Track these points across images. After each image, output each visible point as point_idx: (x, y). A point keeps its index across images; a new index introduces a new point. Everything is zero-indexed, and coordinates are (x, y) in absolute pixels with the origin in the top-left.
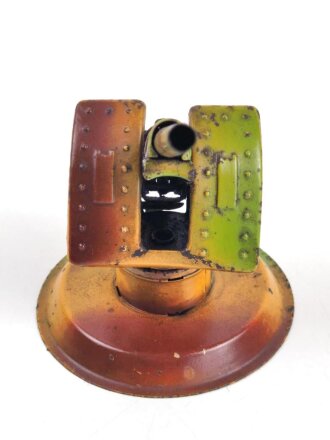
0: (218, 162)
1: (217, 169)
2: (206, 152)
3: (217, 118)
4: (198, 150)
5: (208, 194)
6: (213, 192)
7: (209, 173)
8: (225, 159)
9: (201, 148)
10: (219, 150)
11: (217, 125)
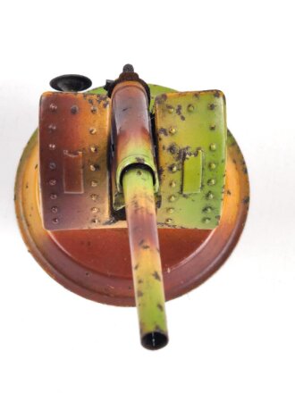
0: (184, 159)
1: (183, 164)
2: (171, 149)
3: (184, 111)
4: (164, 148)
5: (174, 185)
6: (179, 182)
7: (175, 169)
8: (190, 154)
9: (167, 146)
10: (185, 146)
11: (183, 118)
